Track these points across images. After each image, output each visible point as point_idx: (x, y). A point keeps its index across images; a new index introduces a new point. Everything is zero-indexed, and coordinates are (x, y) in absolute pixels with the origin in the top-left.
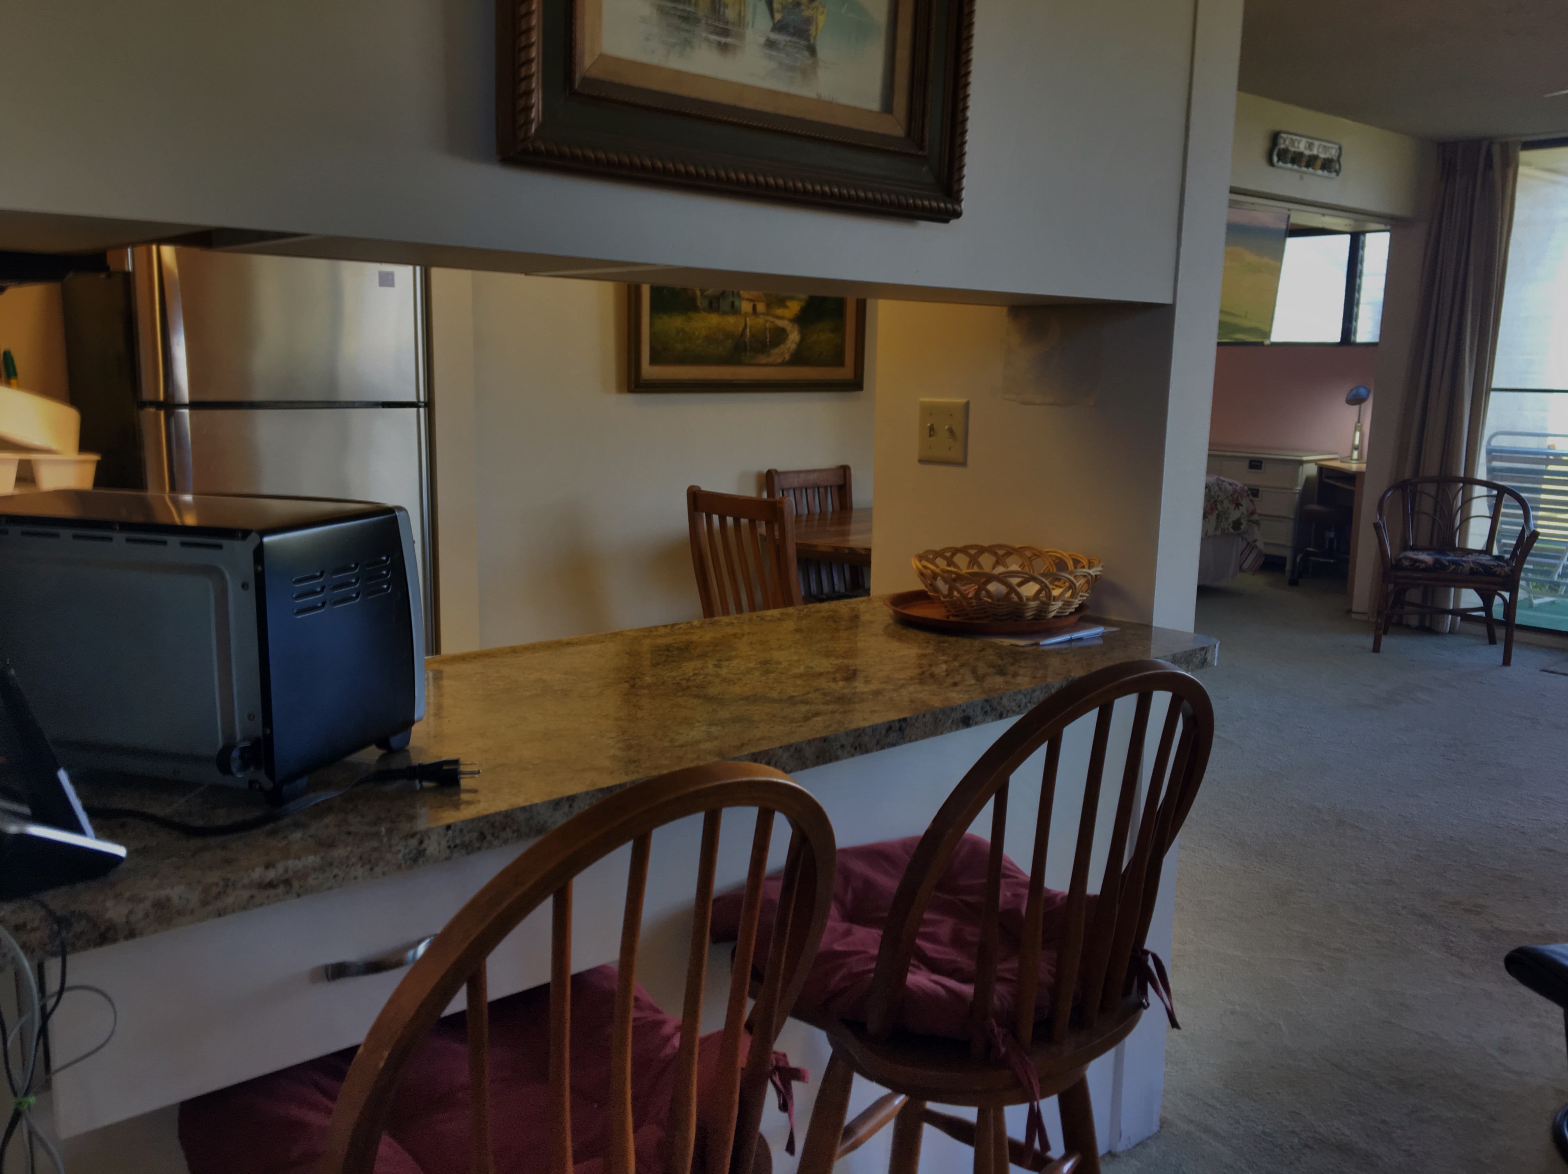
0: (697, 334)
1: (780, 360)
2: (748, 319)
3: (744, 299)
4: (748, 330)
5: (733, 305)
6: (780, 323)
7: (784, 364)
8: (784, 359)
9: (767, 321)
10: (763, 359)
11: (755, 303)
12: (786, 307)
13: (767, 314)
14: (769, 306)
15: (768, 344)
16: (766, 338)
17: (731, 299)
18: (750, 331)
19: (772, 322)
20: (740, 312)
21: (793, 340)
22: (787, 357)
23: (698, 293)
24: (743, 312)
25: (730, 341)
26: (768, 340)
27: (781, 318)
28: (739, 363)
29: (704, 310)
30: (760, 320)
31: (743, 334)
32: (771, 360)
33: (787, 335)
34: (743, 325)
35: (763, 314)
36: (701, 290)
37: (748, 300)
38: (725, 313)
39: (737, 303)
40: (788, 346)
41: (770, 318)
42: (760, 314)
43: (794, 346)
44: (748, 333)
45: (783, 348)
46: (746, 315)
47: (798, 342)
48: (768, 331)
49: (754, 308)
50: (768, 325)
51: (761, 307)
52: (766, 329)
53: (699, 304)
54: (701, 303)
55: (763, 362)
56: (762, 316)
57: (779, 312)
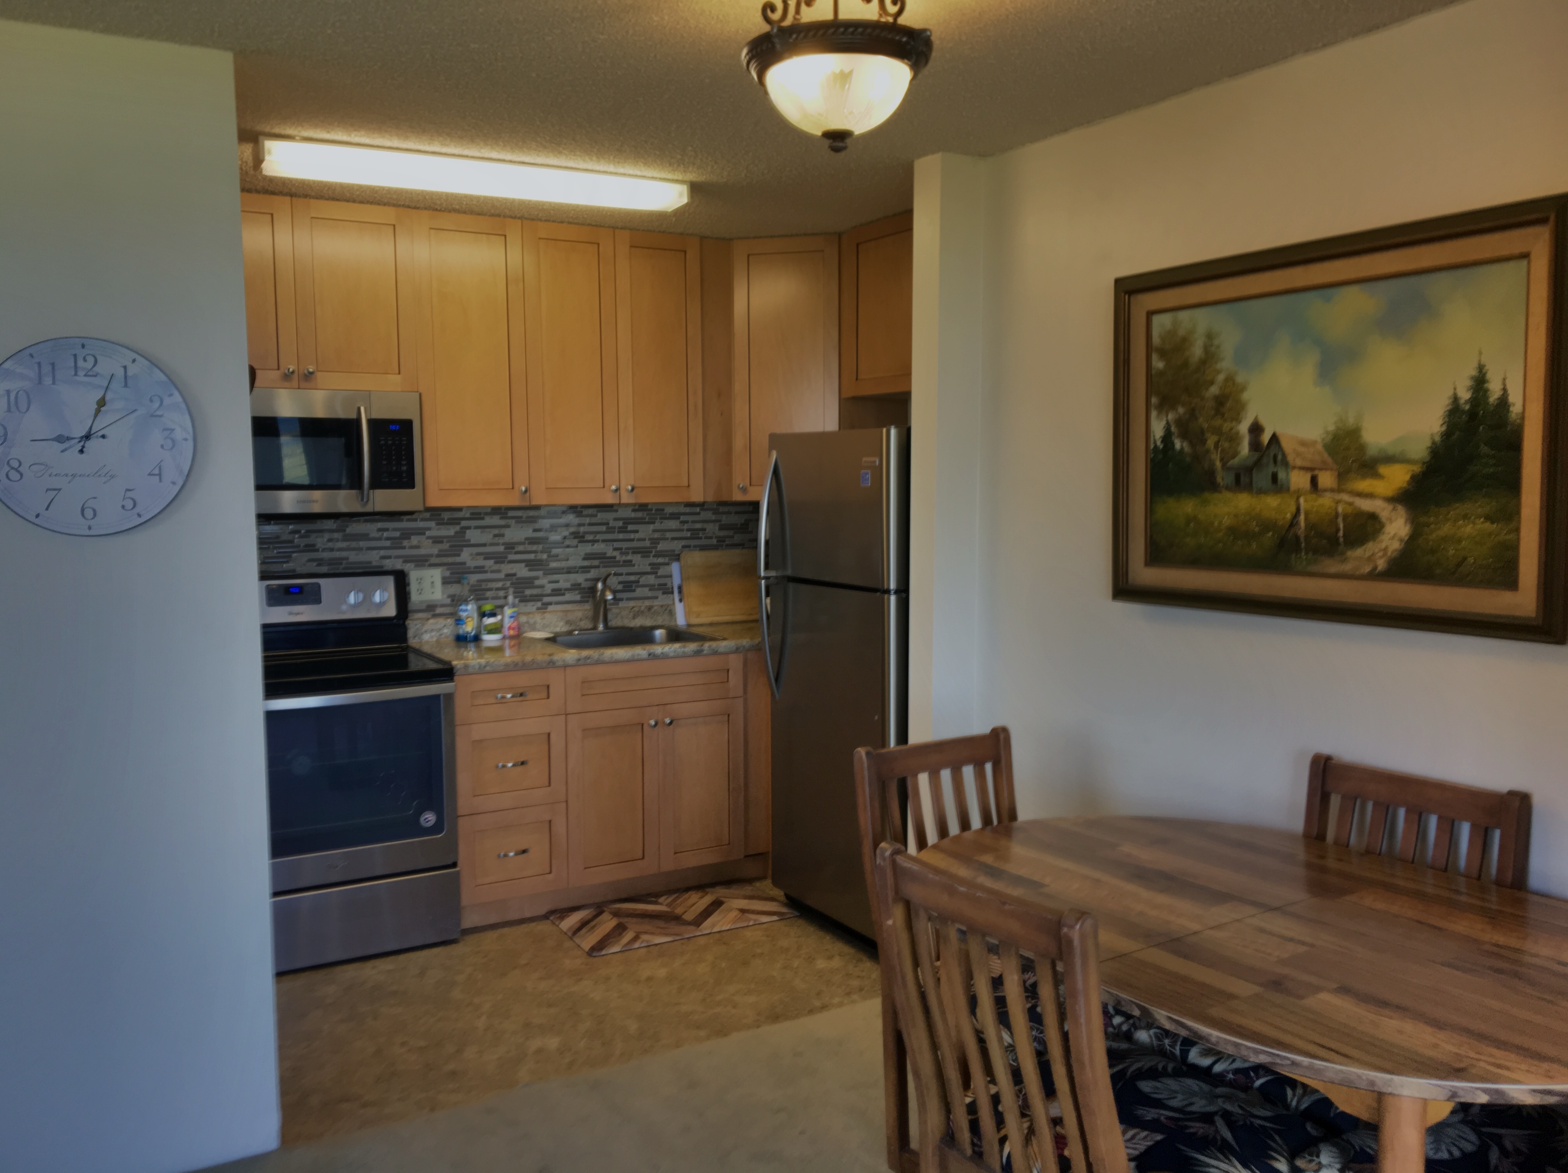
0: (1216, 524)
1: (1367, 569)
2: (1302, 500)
3: (1294, 468)
4: (1302, 517)
5: (1275, 478)
6: (1366, 505)
7: (1375, 576)
8: (1375, 568)
9: (1338, 502)
10: (1332, 566)
11: (1316, 472)
12: (1377, 476)
13: (1340, 490)
14: (1342, 476)
15: (1341, 540)
16: (1338, 530)
17: (1272, 469)
18: (1306, 519)
19: (1351, 504)
20: (1288, 490)
21: (1395, 534)
22: (1381, 564)
23: (1218, 464)
24: (1293, 487)
25: (1270, 534)
26: (1341, 534)
27: (1370, 496)
28: (1285, 569)
29: (1228, 488)
30: (1326, 502)
31: (1293, 522)
32: (1347, 567)
33: (1382, 526)
34: (1293, 509)
35: (1332, 490)
36: (1222, 460)
37: (1302, 468)
38: (1261, 492)
39: (1281, 475)
40: (1383, 545)
41: (1346, 497)
42: (1325, 490)
43: (1396, 546)
44: (1302, 524)
45: (1370, 548)
46: (1298, 494)
47: (1406, 539)
48: (1340, 521)
49: (1314, 481)
50: (1340, 509)
51: (1326, 479)
52: (1337, 515)
53: (1219, 479)
54: (1223, 479)
55: (1333, 570)
56: (1328, 494)
57: (1364, 485)
